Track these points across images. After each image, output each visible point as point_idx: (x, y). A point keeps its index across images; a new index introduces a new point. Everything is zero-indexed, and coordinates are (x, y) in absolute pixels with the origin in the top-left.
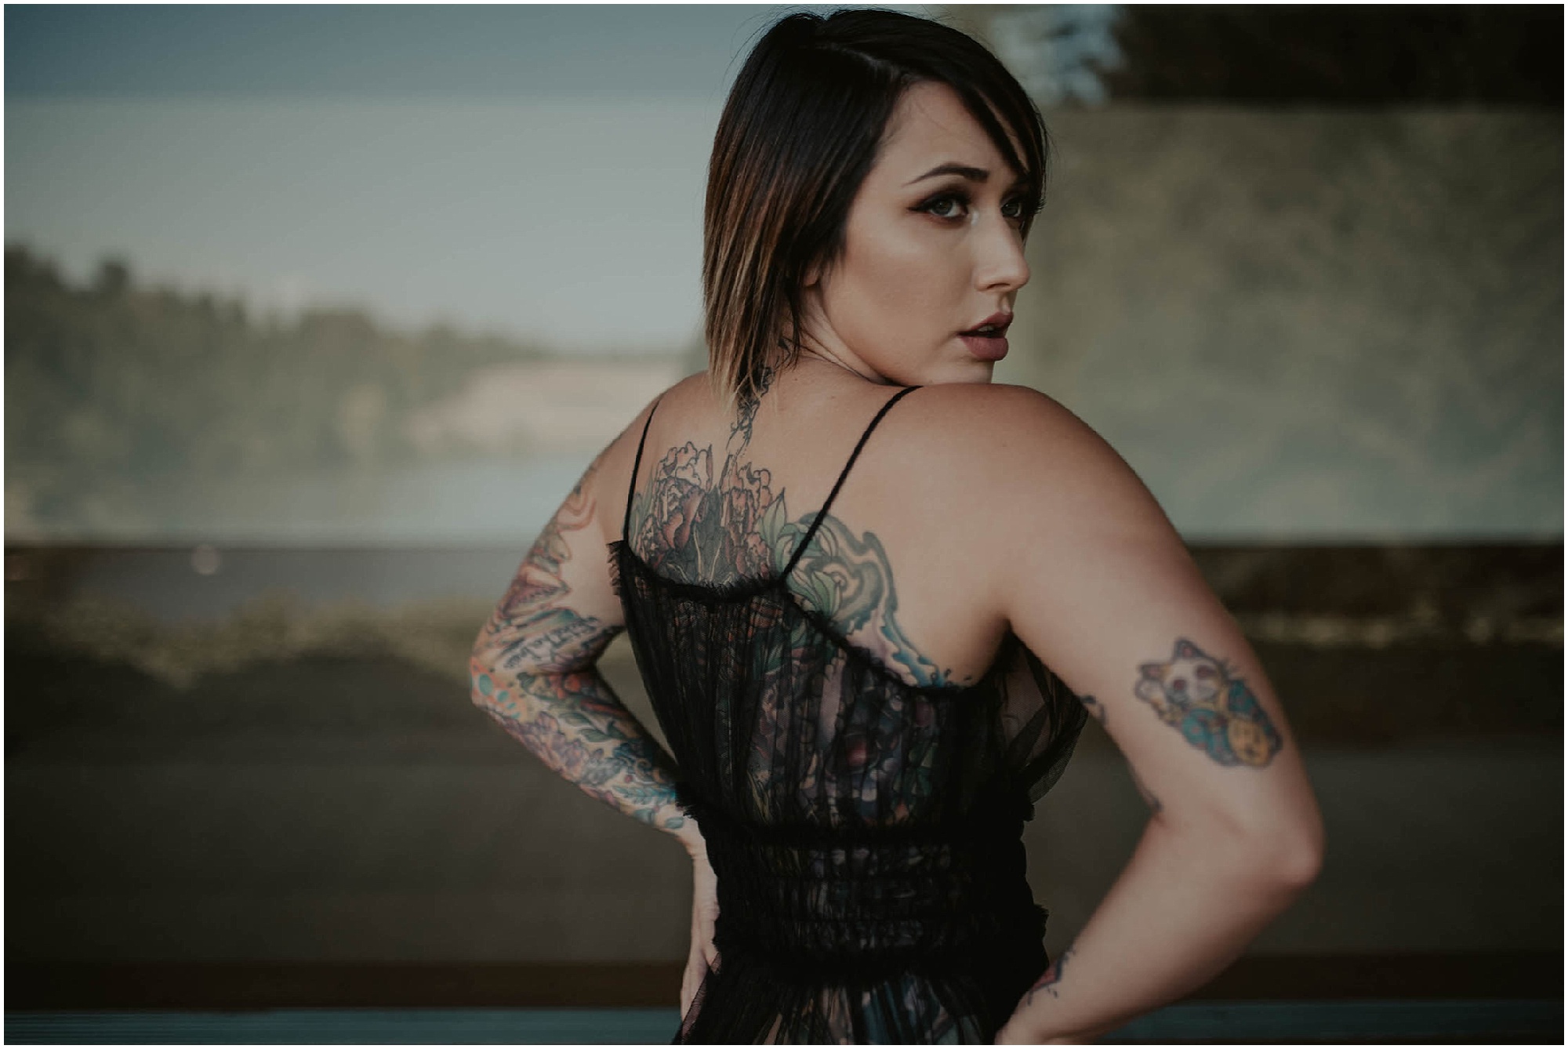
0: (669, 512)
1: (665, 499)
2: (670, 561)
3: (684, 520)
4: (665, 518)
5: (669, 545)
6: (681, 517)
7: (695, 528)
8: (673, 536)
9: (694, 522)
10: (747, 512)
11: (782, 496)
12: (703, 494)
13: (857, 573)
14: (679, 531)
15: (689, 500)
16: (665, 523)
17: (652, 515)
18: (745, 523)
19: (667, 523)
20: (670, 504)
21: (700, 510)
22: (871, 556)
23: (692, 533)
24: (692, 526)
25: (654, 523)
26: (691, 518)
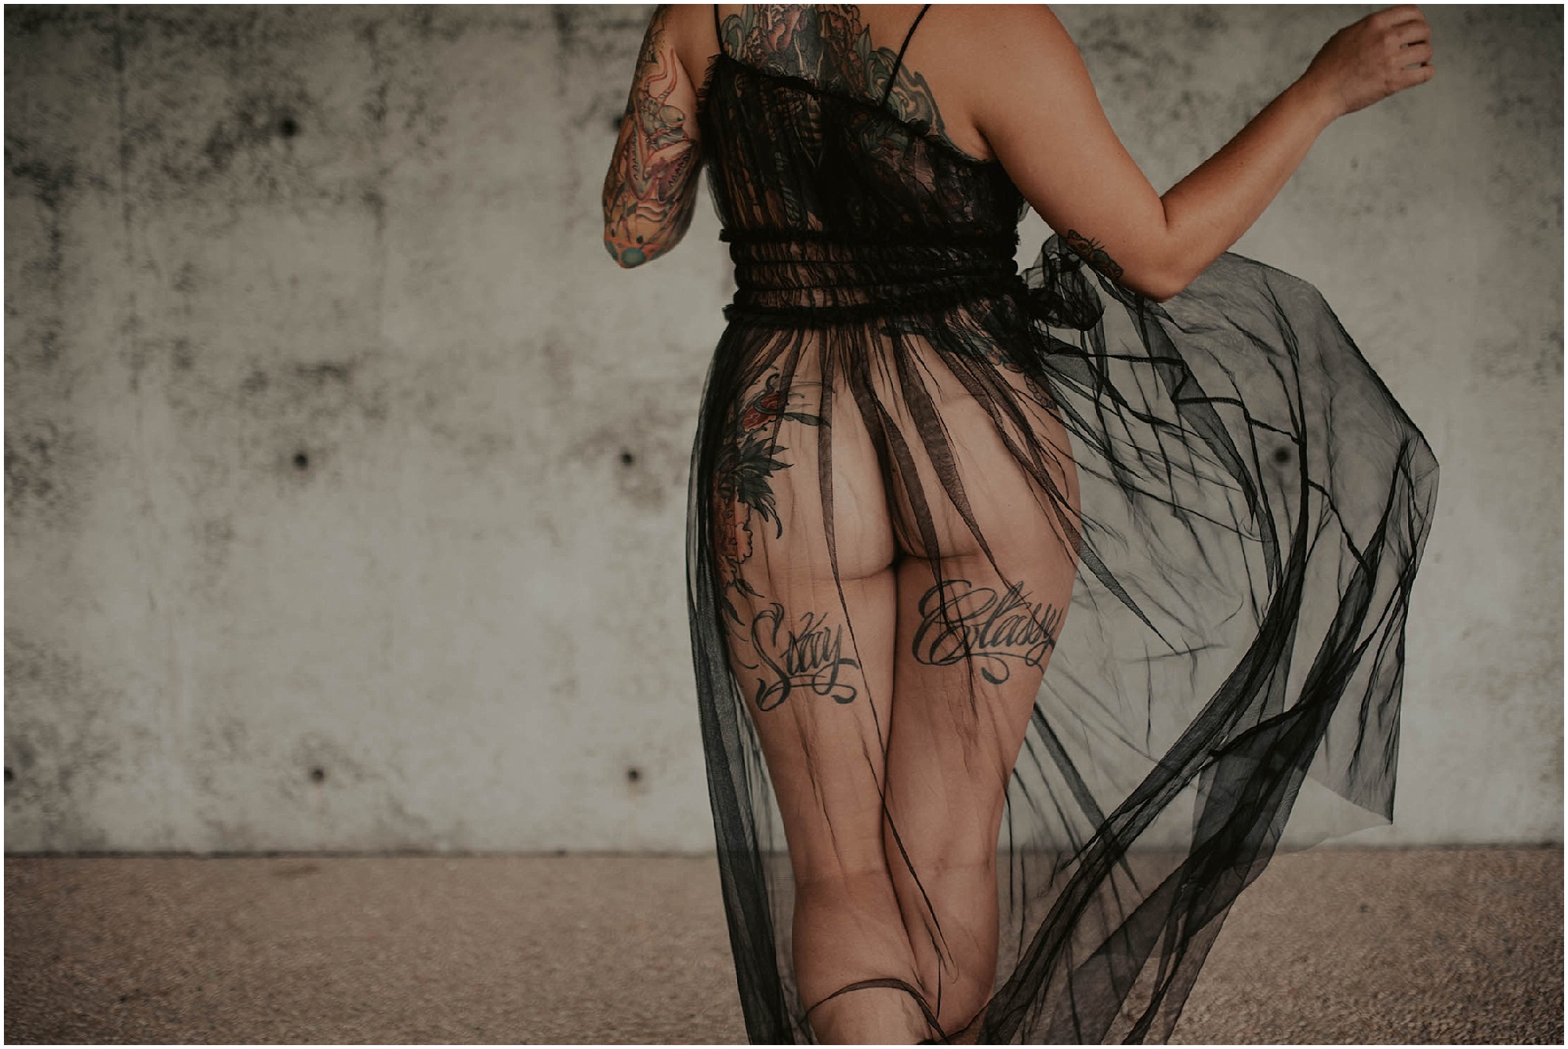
0: (773, 23)
1: (769, 13)
2: (772, 61)
3: (786, 28)
4: (770, 28)
5: (773, 49)
6: (783, 26)
7: (795, 36)
8: (776, 42)
9: (794, 30)
10: (845, 34)
11: (867, 30)
12: (801, 11)
13: (913, 98)
14: (782, 38)
15: (790, 14)
16: (770, 31)
17: (758, 27)
18: (845, 40)
19: (772, 32)
20: (774, 17)
21: (800, 21)
22: (920, 89)
23: (792, 39)
24: (792, 35)
25: (760, 33)
26: (793, 27)
